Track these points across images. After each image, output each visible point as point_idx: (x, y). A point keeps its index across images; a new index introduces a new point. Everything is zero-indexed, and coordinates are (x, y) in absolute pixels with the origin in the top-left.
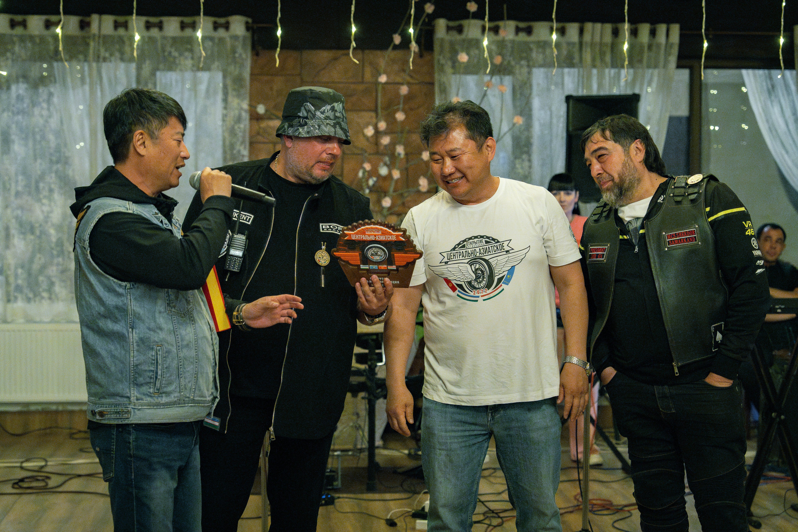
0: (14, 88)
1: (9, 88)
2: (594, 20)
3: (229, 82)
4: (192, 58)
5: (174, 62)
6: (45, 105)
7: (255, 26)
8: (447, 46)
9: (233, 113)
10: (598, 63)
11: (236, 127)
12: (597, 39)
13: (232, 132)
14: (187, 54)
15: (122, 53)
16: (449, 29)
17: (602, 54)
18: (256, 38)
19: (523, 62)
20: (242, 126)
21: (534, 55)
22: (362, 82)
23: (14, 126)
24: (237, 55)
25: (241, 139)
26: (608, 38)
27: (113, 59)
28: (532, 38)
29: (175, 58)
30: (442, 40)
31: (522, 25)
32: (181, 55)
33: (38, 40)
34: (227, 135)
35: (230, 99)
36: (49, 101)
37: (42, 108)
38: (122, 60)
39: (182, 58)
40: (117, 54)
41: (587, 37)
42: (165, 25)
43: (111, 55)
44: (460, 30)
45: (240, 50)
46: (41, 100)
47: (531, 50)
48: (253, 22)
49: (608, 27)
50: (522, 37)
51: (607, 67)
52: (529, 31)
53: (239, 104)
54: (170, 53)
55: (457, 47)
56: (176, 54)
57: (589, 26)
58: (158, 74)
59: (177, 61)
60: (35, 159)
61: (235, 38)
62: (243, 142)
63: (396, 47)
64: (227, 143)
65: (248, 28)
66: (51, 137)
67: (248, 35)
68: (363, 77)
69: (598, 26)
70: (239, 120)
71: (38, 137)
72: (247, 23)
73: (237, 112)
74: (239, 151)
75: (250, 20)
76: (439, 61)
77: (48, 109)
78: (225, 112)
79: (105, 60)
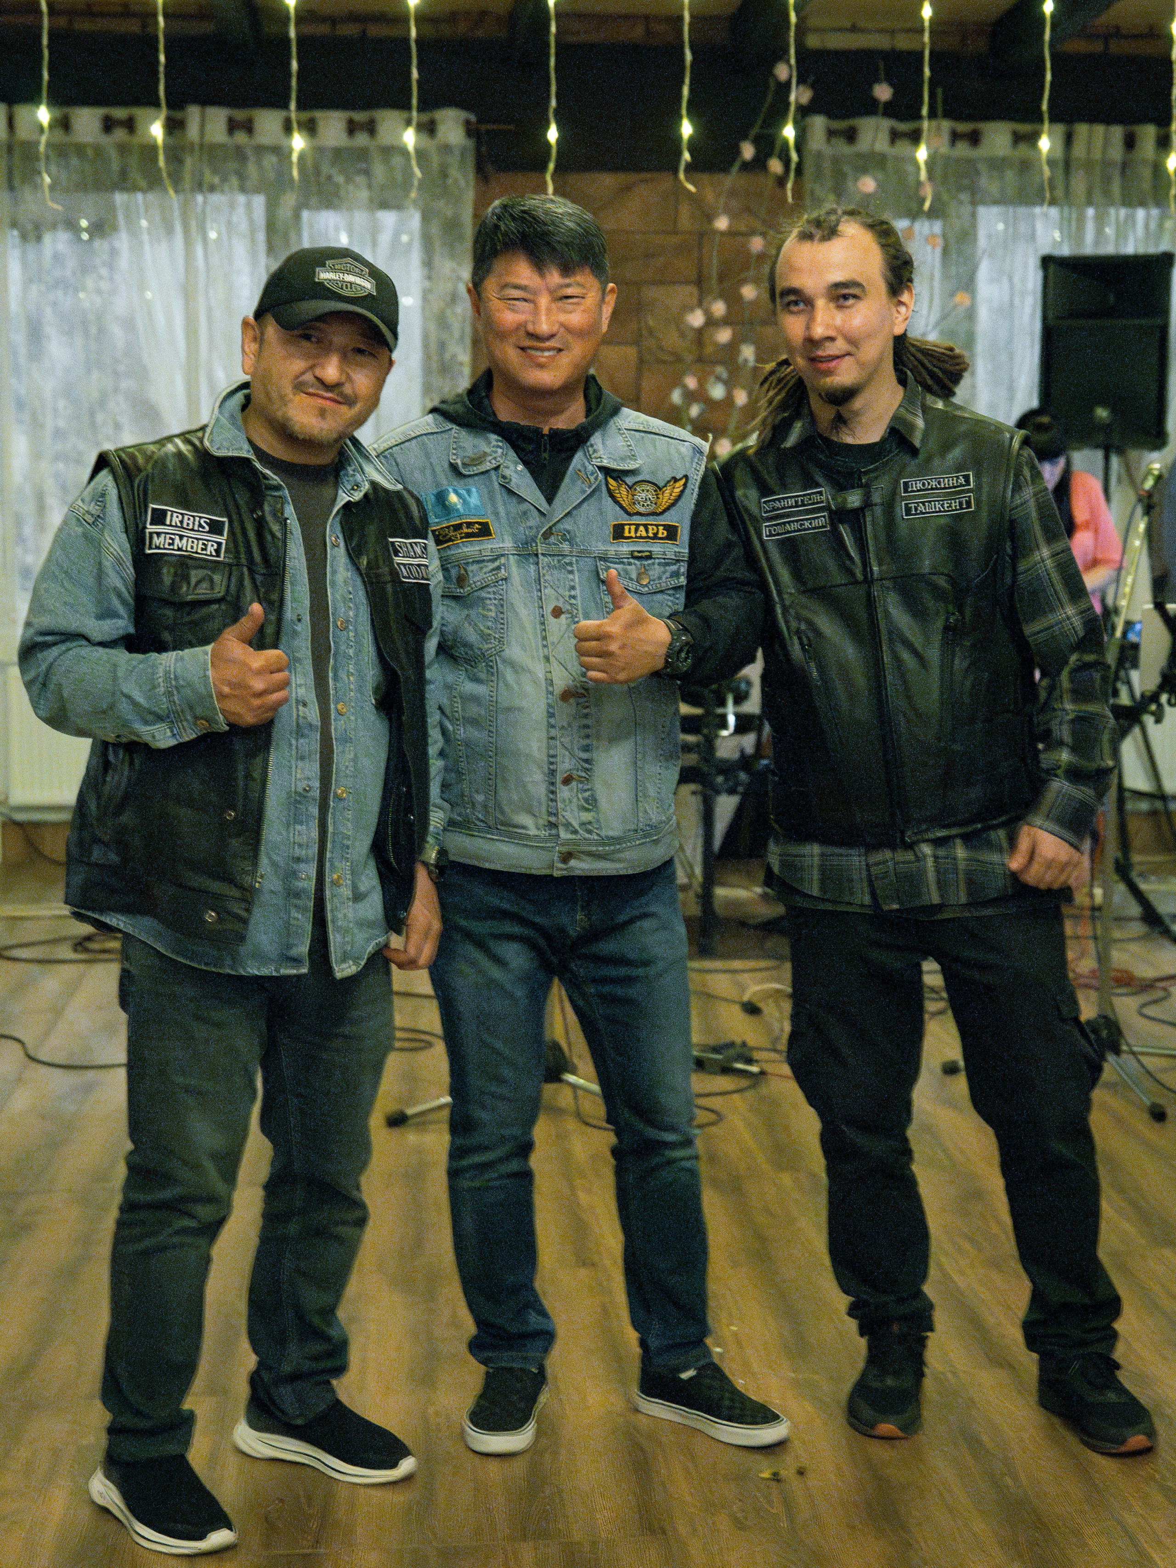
0: (47, 238)
1: (39, 239)
2: (1093, 119)
3: (435, 230)
4: (370, 187)
5: (337, 195)
6: (104, 272)
7: (483, 128)
8: (827, 165)
9: (444, 287)
10: (1098, 196)
11: (449, 312)
12: (1097, 155)
13: (442, 322)
14: (360, 179)
15: (242, 177)
16: (831, 133)
17: (1107, 180)
18: (484, 149)
19: (964, 197)
20: (459, 310)
21: (984, 181)
22: (675, 232)
23: (49, 310)
24: (450, 181)
25: (457, 333)
26: (1116, 153)
27: (226, 188)
28: (982, 151)
29: (337, 185)
30: (819, 155)
31: (963, 127)
32: (348, 180)
33: (90, 152)
34: (432, 327)
35: (437, 260)
36: (111, 266)
37: (101, 277)
38: (243, 189)
39: (351, 187)
40: (234, 181)
41: (1079, 150)
42: (321, 125)
43: (224, 179)
44: (851, 136)
45: (454, 173)
46: (98, 261)
47: (978, 172)
48: (479, 121)
49: (1117, 132)
50: (963, 150)
51: (1112, 204)
52: (974, 139)
53: (453, 270)
54: (329, 178)
55: (846, 169)
56: (340, 179)
57: (1082, 129)
58: (305, 214)
59: (342, 193)
60: (89, 371)
61: (446, 149)
62: (462, 339)
63: (746, 167)
64: (433, 339)
65: (470, 131)
66: (117, 331)
67: (470, 144)
68: (675, 222)
69: (1100, 129)
70: (454, 298)
71: (93, 330)
72: (467, 123)
73: (449, 286)
74: (454, 356)
75: (473, 118)
76: (812, 193)
77: (111, 279)
78: (427, 284)
79: (212, 189)
